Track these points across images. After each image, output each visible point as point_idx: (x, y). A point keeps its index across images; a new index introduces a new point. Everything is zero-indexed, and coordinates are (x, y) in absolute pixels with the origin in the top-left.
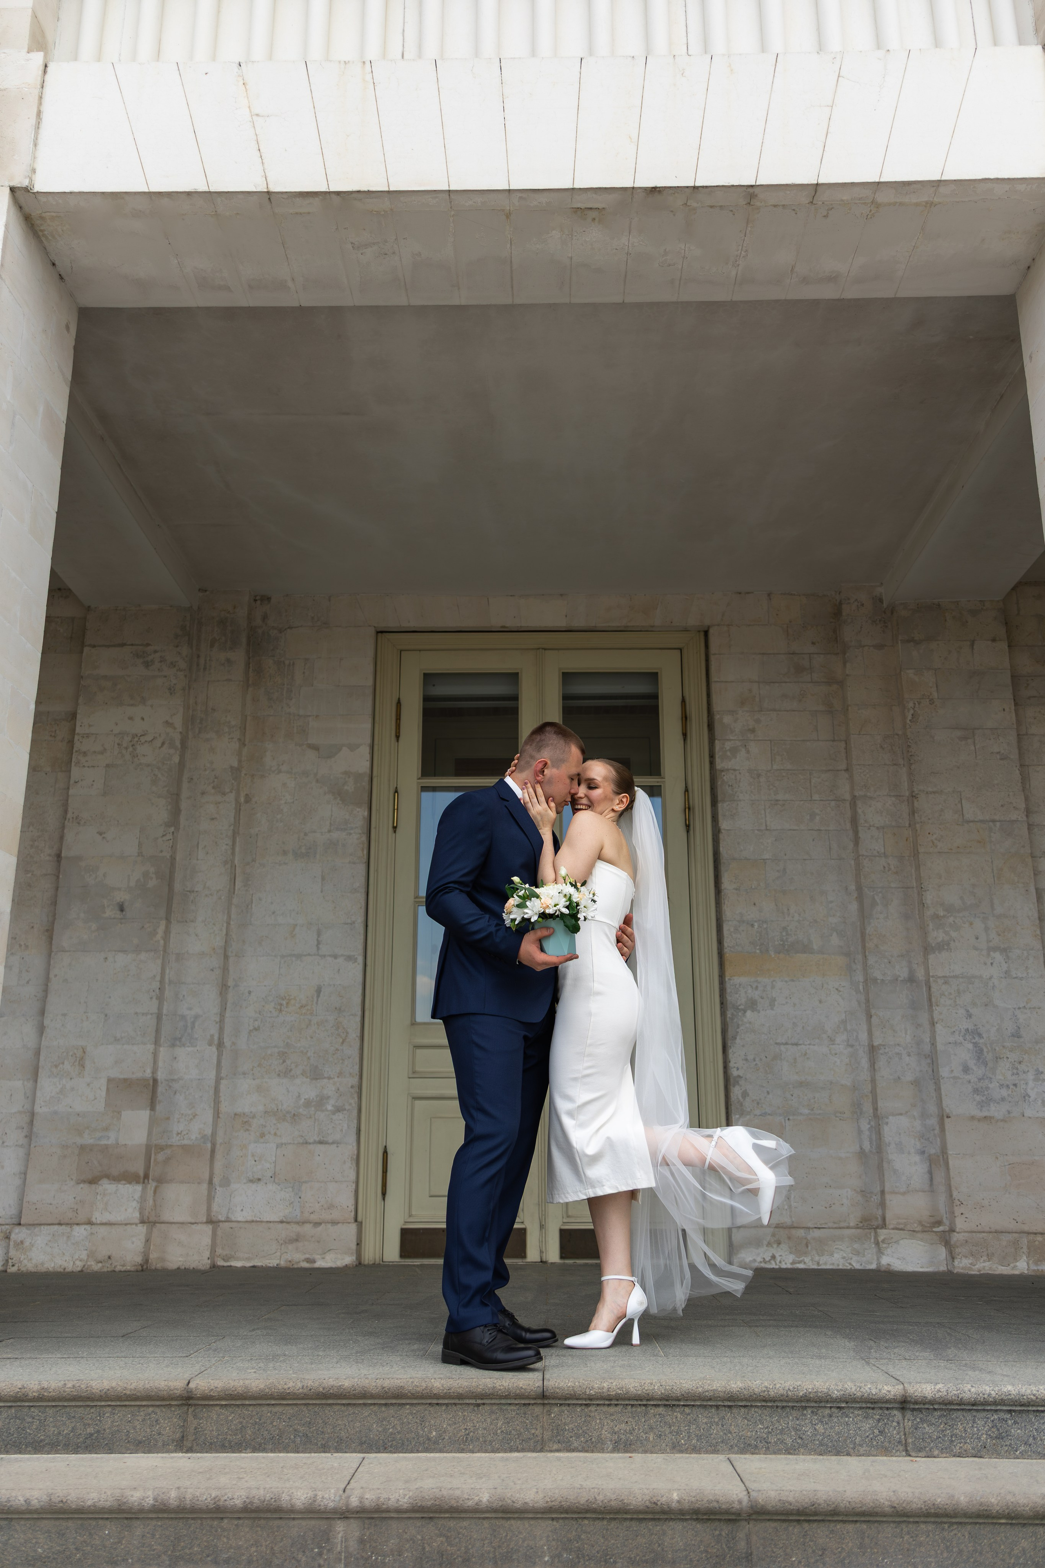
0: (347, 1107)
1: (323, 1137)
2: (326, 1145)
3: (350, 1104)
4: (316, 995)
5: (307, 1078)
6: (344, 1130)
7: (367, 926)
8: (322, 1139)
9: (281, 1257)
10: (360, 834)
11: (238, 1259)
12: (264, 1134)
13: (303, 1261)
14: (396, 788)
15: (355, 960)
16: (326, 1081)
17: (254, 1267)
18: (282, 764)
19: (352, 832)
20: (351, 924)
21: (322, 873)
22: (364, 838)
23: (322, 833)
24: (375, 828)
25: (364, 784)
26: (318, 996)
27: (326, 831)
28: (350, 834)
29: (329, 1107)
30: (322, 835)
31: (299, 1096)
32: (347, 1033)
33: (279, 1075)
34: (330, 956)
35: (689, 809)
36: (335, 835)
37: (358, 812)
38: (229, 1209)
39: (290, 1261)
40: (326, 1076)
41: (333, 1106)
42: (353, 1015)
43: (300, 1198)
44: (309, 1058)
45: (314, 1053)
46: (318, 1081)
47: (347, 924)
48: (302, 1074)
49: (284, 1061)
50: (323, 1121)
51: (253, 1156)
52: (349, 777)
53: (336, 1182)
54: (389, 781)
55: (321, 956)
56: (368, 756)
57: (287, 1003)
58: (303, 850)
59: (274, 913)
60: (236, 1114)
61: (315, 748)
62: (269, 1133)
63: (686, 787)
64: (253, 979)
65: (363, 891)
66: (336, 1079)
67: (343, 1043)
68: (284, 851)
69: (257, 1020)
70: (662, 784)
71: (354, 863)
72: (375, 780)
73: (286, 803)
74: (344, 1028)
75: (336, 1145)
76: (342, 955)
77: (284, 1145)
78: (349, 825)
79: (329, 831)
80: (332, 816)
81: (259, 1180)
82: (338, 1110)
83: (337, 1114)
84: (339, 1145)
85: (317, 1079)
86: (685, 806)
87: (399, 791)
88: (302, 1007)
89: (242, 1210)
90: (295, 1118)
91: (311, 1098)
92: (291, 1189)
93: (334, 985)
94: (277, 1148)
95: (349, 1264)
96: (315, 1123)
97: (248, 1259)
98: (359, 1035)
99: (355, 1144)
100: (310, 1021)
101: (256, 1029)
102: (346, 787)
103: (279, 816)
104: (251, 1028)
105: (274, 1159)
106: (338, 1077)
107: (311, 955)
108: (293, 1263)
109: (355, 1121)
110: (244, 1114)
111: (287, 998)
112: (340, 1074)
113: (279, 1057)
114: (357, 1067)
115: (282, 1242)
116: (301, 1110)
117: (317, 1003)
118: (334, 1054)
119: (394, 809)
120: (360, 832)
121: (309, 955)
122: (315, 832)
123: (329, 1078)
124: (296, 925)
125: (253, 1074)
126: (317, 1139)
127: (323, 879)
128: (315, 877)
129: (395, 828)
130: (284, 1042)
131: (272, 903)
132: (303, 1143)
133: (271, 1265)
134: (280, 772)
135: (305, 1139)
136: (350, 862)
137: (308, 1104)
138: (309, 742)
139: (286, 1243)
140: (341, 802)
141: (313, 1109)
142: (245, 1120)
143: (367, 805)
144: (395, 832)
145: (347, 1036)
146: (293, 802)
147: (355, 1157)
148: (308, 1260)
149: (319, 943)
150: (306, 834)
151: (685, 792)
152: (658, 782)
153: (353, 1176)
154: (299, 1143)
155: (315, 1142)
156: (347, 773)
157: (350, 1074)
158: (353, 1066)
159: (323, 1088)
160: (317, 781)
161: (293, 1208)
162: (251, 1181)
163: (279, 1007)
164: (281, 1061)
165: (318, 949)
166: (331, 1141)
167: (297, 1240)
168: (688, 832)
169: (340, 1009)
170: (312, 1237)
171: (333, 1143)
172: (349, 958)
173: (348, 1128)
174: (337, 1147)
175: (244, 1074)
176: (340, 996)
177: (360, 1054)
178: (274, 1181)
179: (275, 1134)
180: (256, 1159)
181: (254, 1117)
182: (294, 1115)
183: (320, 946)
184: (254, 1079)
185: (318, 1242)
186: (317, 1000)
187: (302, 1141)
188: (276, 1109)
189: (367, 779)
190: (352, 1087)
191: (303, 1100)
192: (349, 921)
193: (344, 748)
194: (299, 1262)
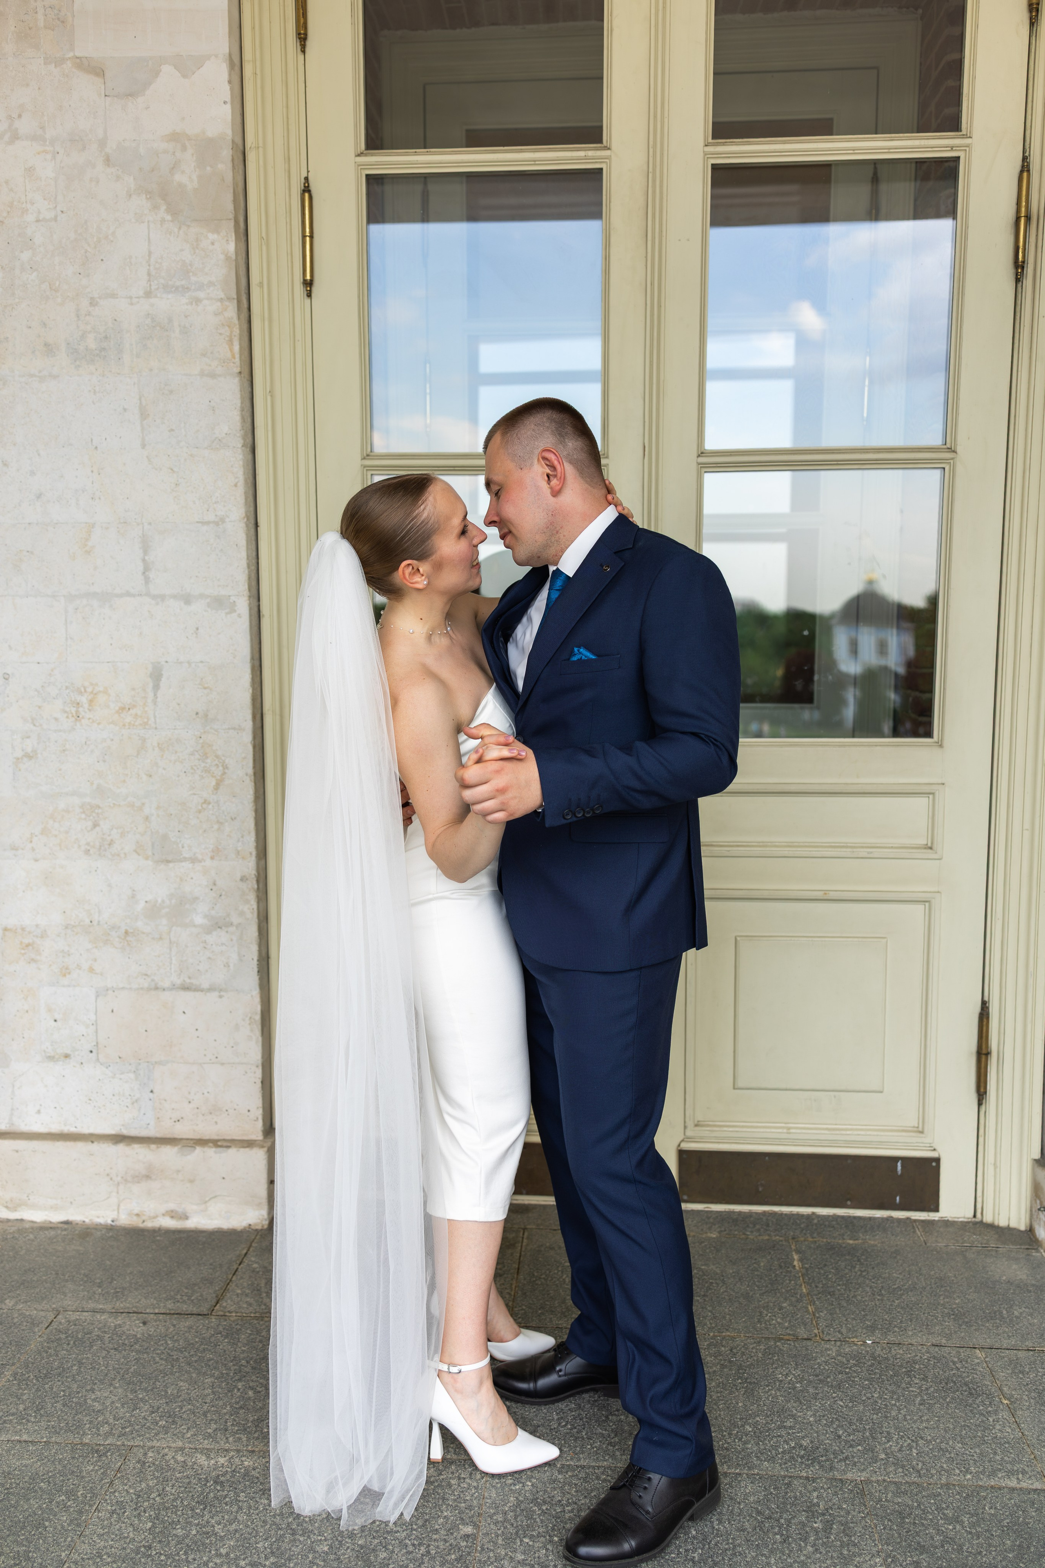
0: (235, 919)
1: (190, 978)
2: (198, 994)
3: (242, 914)
4: (151, 685)
5: (147, 858)
6: (231, 965)
7: (256, 525)
8: (188, 981)
9: (119, 1206)
10: (221, 300)
11: (34, 1207)
12: (67, 969)
13: (163, 1215)
14: (307, 179)
15: (232, 609)
16: (187, 865)
17: (67, 1223)
18: (20, 116)
19: (201, 295)
20: (217, 524)
21: (140, 399)
22: (231, 312)
23: (131, 298)
24: (261, 285)
25: (221, 166)
26: (156, 687)
27: (141, 293)
28: (198, 301)
29: (199, 920)
30: (132, 304)
31: (133, 896)
32: (226, 767)
33: (87, 852)
34: (175, 597)
35: (1028, 218)
36: (164, 304)
37: (213, 244)
38: (12, 1109)
39: (137, 1215)
40: (186, 855)
41: (205, 916)
42: (234, 729)
43: (152, 1092)
44: (147, 818)
45: (158, 808)
46: (171, 865)
47: (208, 523)
48: (135, 851)
49: (95, 825)
50: (186, 946)
51: (50, 1010)
52: (184, 149)
53: (223, 1064)
54: (288, 160)
55: (154, 597)
56: (225, 91)
57: (91, 702)
58: (91, 343)
59: (39, 496)
60: (6, 929)
61: (96, 70)
62: (79, 967)
63: (1025, 159)
64: (10, 648)
65: (240, 446)
66: (208, 863)
67: (217, 787)
68: (46, 345)
69: (28, 737)
70: (961, 154)
71: (213, 376)
72: (251, 157)
73: (38, 221)
74: (217, 757)
75: (216, 994)
76: (202, 596)
77: (110, 992)
78: (193, 279)
79: (148, 294)
80: (150, 253)
81: (67, 1056)
82: (218, 924)
83: (214, 933)
84: (222, 993)
85: (168, 862)
86: (1018, 211)
87: (313, 188)
88: (123, 709)
89: (39, 1112)
90: (129, 938)
91: (160, 900)
92: (132, 1076)
93: (189, 663)
94: (97, 996)
95: (256, 1224)
96: (171, 950)
97: (55, 1208)
98: (250, 771)
99: (256, 993)
100: (144, 740)
101: (29, 756)
102: (178, 177)
103: (25, 256)
104: (19, 753)
105: (93, 1017)
106: (212, 858)
107: (133, 596)
108: (144, 1218)
109: (255, 948)
110: (23, 929)
111: (89, 690)
112: (216, 853)
113: (83, 816)
114: (251, 839)
115: (119, 1178)
116: (139, 924)
117: (155, 703)
118: (200, 812)
119: (304, 236)
120: (222, 295)
121: (128, 594)
122: (113, 296)
123: (194, 860)
124: (93, 525)
125: (33, 849)
126: (178, 982)
127: (144, 415)
128: (125, 410)
129: (308, 284)
130: (92, 784)
131: (32, 473)
132: (149, 989)
133: (101, 1221)
134: (15, 137)
135: (153, 980)
136: (202, 374)
137: (153, 911)
138: (78, 54)
139: (126, 1180)
140: (169, 218)
141: (164, 921)
142: (26, 941)
143: (232, 224)
144: (309, 295)
145: (224, 773)
146: (55, 219)
147: (258, 1017)
148: (172, 1214)
149: (146, 569)
150: (93, 303)
151: (1022, 172)
152: (952, 148)
153: (255, 1053)
154: (142, 989)
155: (173, 987)
156: (175, 137)
157: (238, 853)
158: (242, 837)
159: (181, 880)
160: (108, 161)
161: (139, 1110)
162: (51, 1058)
163: (73, 710)
164: (90, 824)
165: (147, 580)
166: (205, 985)
167: (148, 1177)
168: (1018, 279)
169: (206, 716)
170: (178, 1171)
171: (211, 989)
172: (218, 602)
173: (241, 960)
174: (221, 997)
175: (14, 848)
176: (205, 688)
177: (256, 811)
178: (98, 1060)
179: (91, 970)
180: (57, 1017)
181: (43, 935)
182: (126, 932)
183: (152, 575)
184: (36, 860)
185: (191, 1181)
186: (155, 695)
187: (146, 985)
188: (87, 921)
189: (227, 153)
190: (243, 879)
191: (141, 905)
192: (211, 517)
193: (167, 69)
194: (156, 1217)
